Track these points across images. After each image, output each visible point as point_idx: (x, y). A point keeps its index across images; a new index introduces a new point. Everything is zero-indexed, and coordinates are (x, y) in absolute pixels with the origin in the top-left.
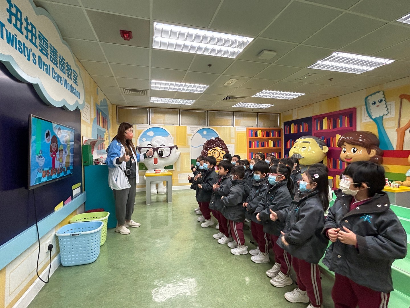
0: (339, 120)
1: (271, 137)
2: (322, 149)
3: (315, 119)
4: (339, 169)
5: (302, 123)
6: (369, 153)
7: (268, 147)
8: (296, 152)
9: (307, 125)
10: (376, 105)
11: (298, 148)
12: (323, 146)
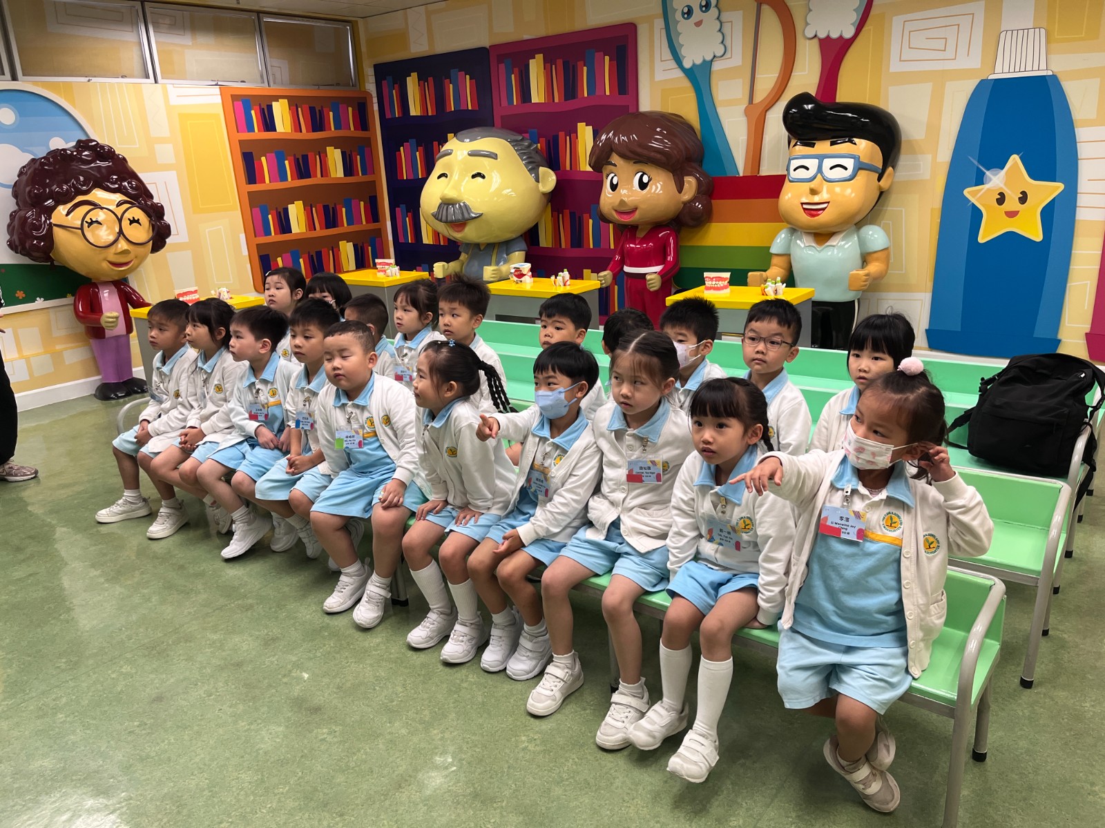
0: (585, 68)
1: (332, 131)
2: (537, 180)
3: (501, 59)
4: (591, 247)
5: (453, 72)
6: (680, 188)
7: (327, 176)
8: (451, 193)
9: (474, 80)
10: (695, 18)
11: (456, 178)
12: (539, 166)
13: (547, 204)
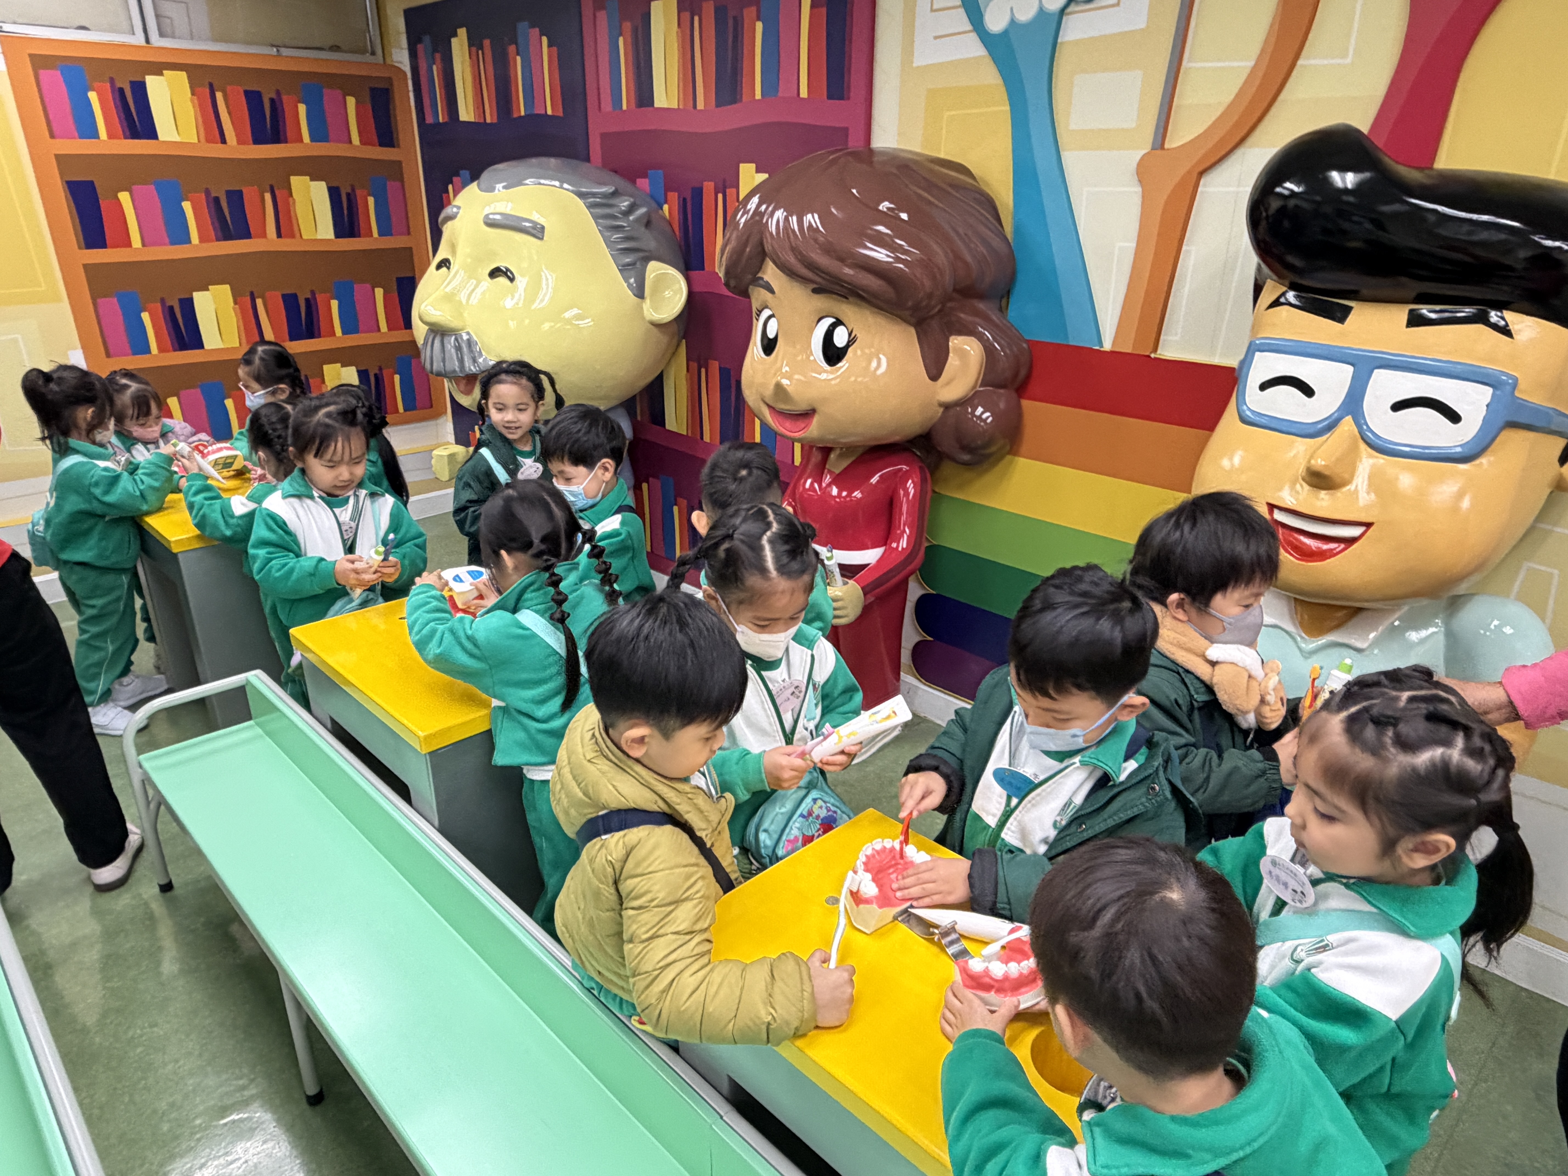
0: (759, 26)
1: (304, 145)
2: (640, 292)
7: (292, 236)
9: (555, 49)
12: (647, 260)
13: (678, 345)
